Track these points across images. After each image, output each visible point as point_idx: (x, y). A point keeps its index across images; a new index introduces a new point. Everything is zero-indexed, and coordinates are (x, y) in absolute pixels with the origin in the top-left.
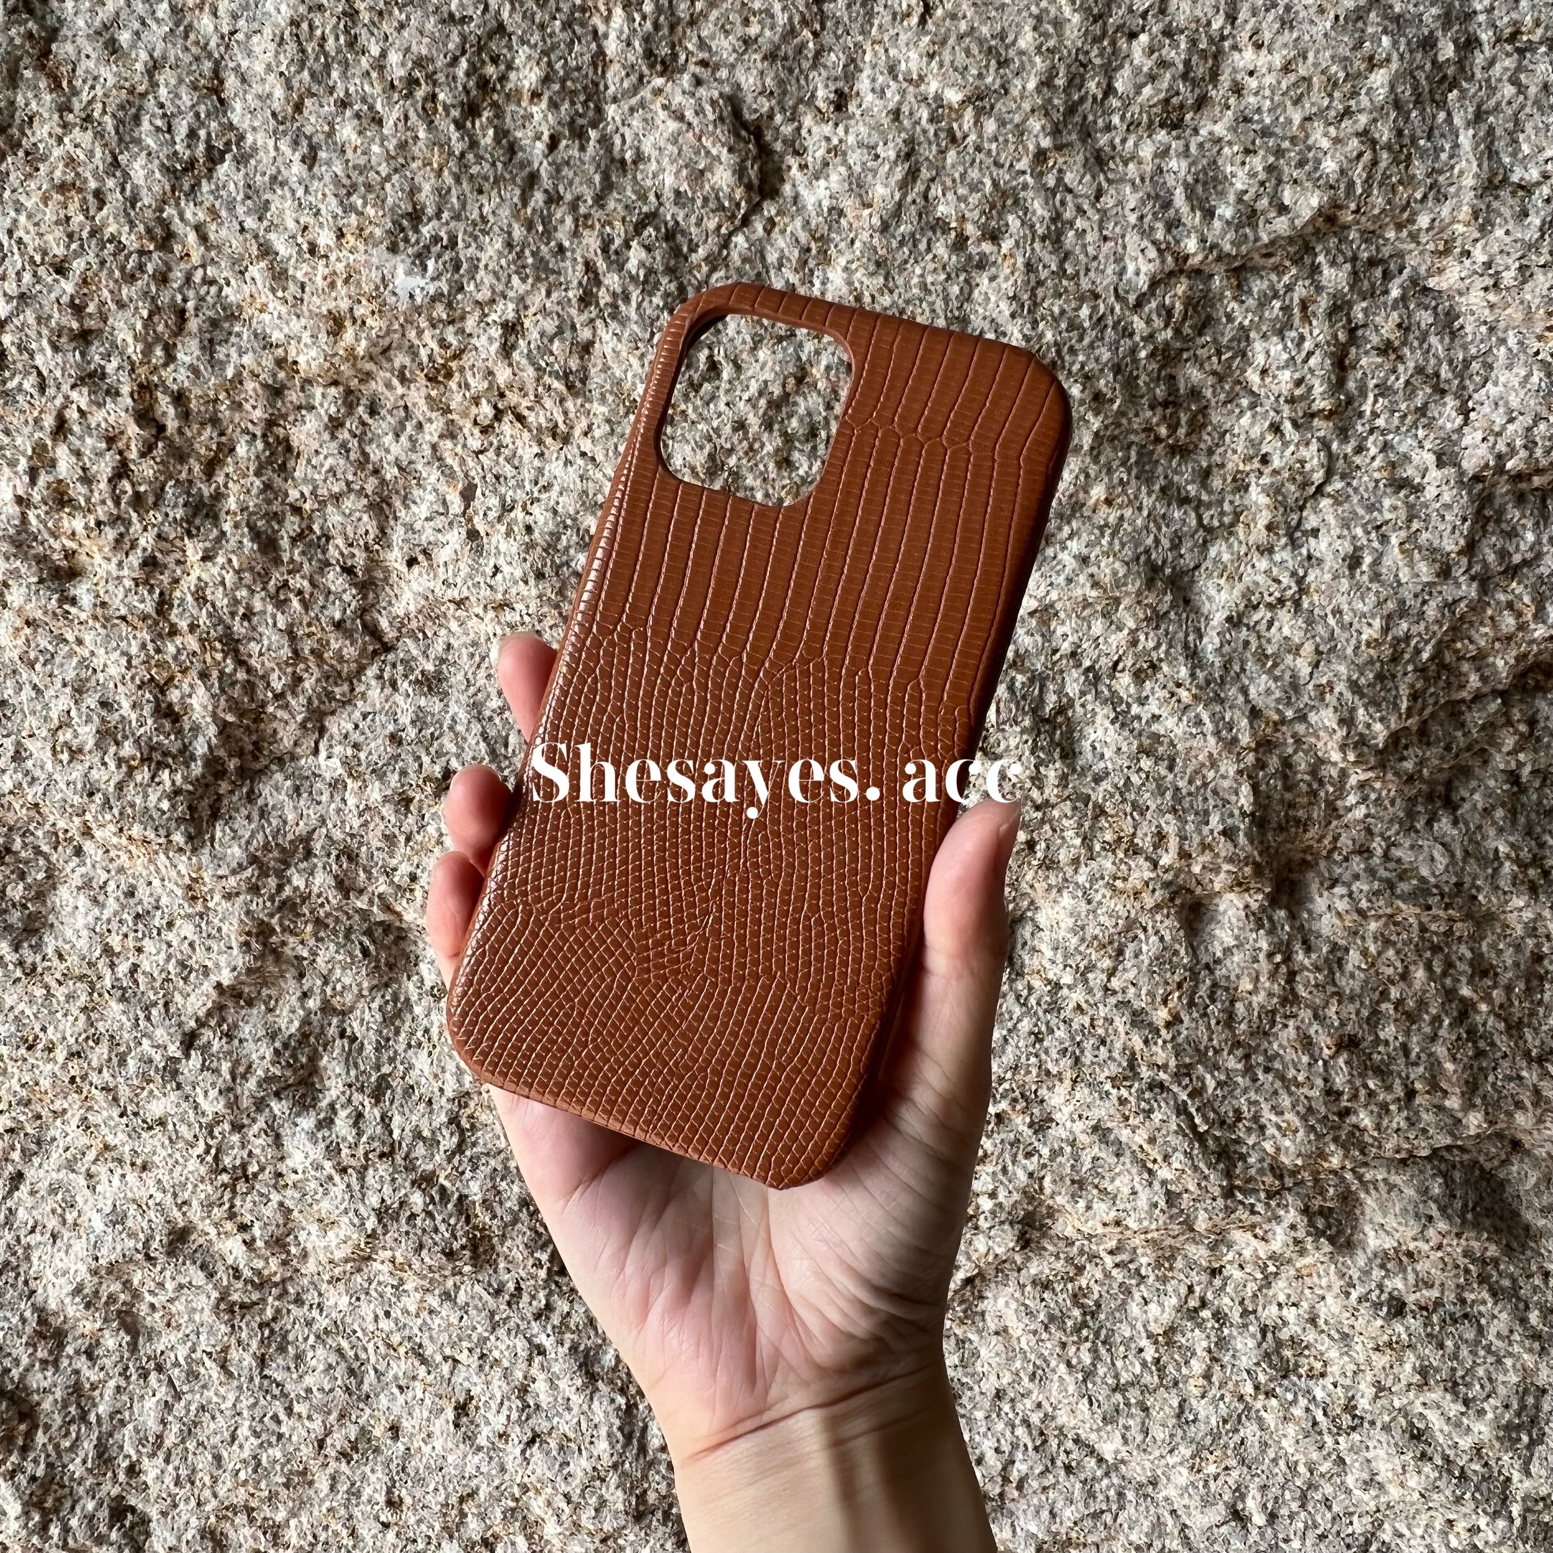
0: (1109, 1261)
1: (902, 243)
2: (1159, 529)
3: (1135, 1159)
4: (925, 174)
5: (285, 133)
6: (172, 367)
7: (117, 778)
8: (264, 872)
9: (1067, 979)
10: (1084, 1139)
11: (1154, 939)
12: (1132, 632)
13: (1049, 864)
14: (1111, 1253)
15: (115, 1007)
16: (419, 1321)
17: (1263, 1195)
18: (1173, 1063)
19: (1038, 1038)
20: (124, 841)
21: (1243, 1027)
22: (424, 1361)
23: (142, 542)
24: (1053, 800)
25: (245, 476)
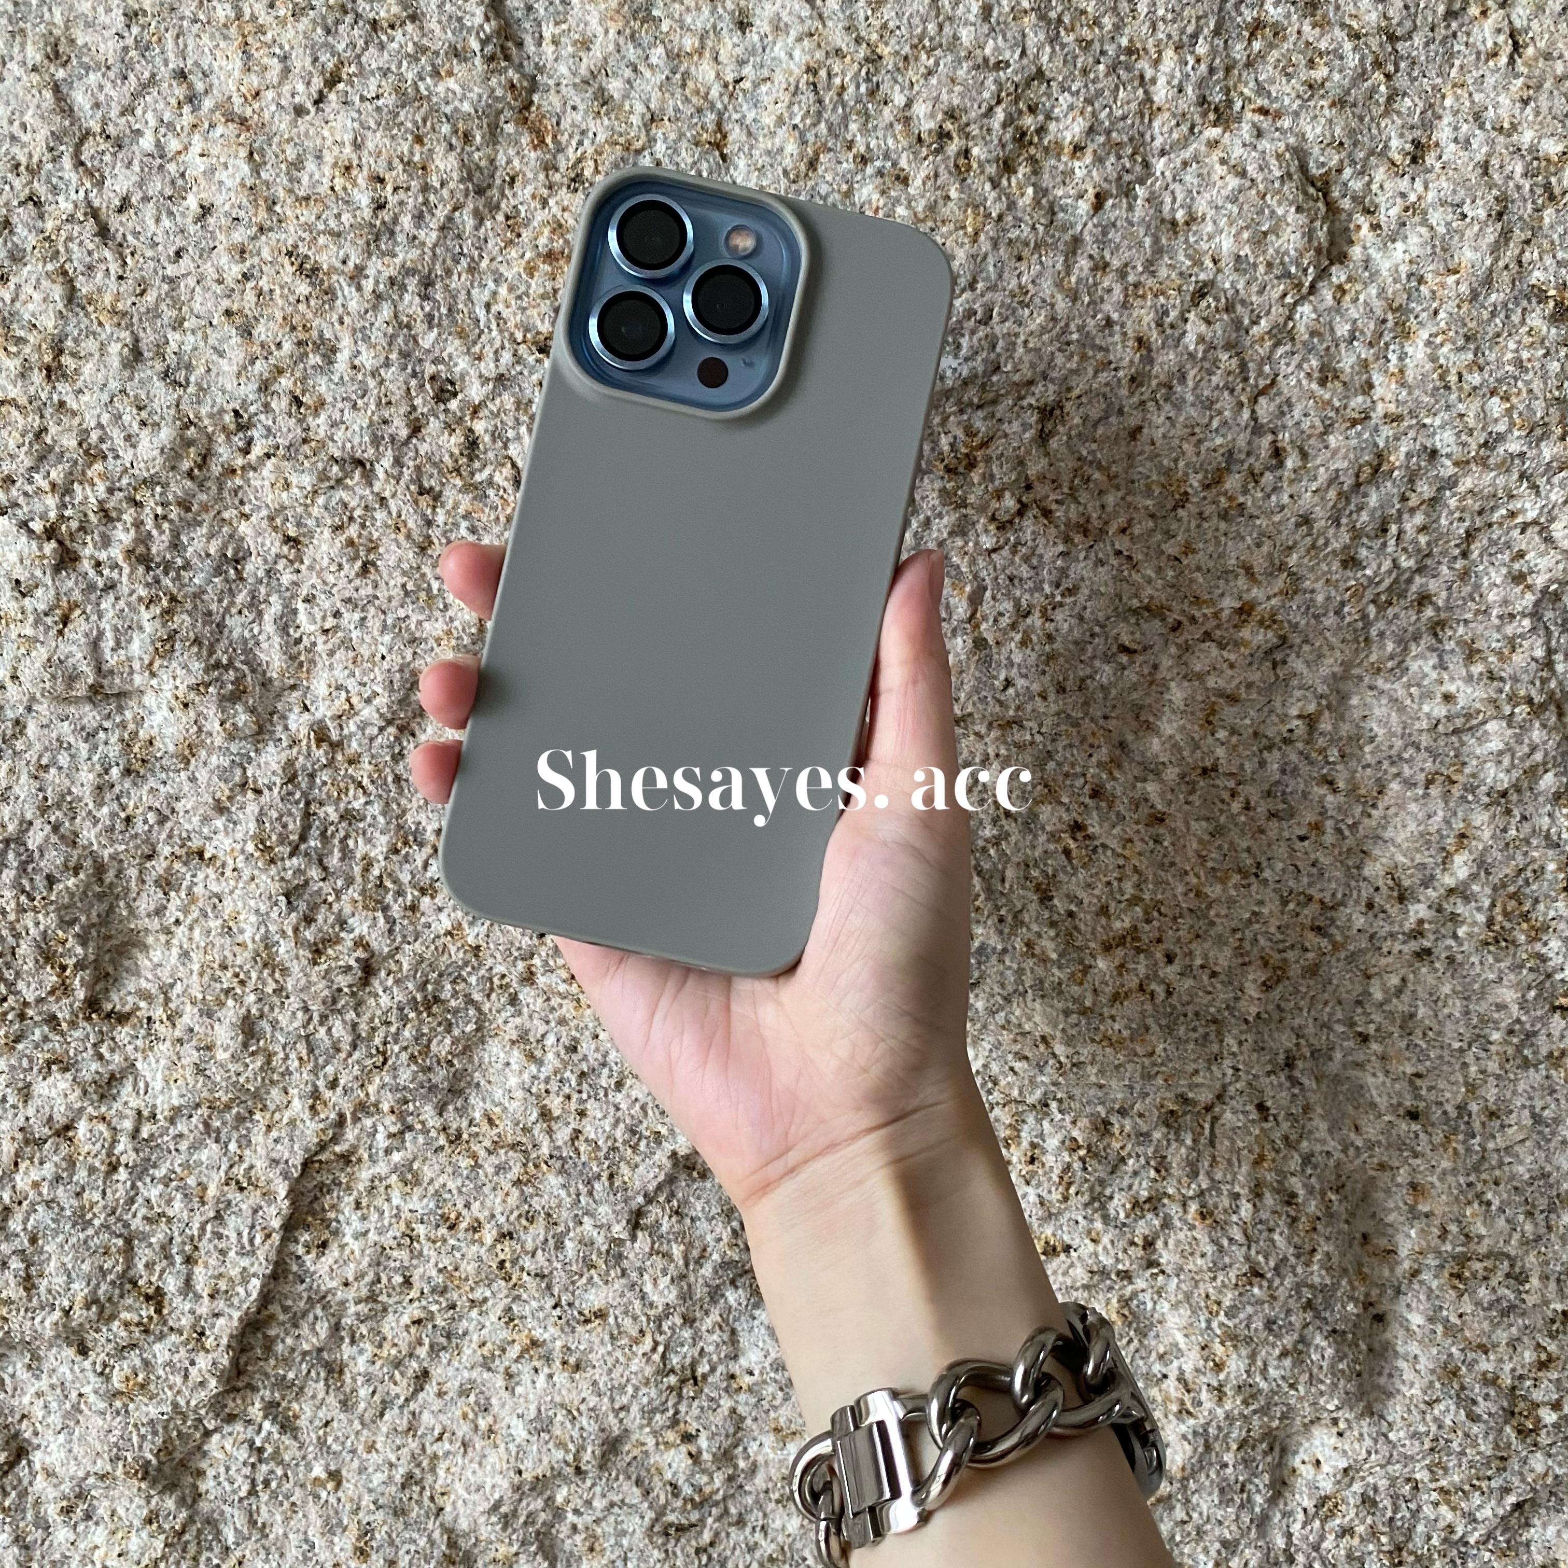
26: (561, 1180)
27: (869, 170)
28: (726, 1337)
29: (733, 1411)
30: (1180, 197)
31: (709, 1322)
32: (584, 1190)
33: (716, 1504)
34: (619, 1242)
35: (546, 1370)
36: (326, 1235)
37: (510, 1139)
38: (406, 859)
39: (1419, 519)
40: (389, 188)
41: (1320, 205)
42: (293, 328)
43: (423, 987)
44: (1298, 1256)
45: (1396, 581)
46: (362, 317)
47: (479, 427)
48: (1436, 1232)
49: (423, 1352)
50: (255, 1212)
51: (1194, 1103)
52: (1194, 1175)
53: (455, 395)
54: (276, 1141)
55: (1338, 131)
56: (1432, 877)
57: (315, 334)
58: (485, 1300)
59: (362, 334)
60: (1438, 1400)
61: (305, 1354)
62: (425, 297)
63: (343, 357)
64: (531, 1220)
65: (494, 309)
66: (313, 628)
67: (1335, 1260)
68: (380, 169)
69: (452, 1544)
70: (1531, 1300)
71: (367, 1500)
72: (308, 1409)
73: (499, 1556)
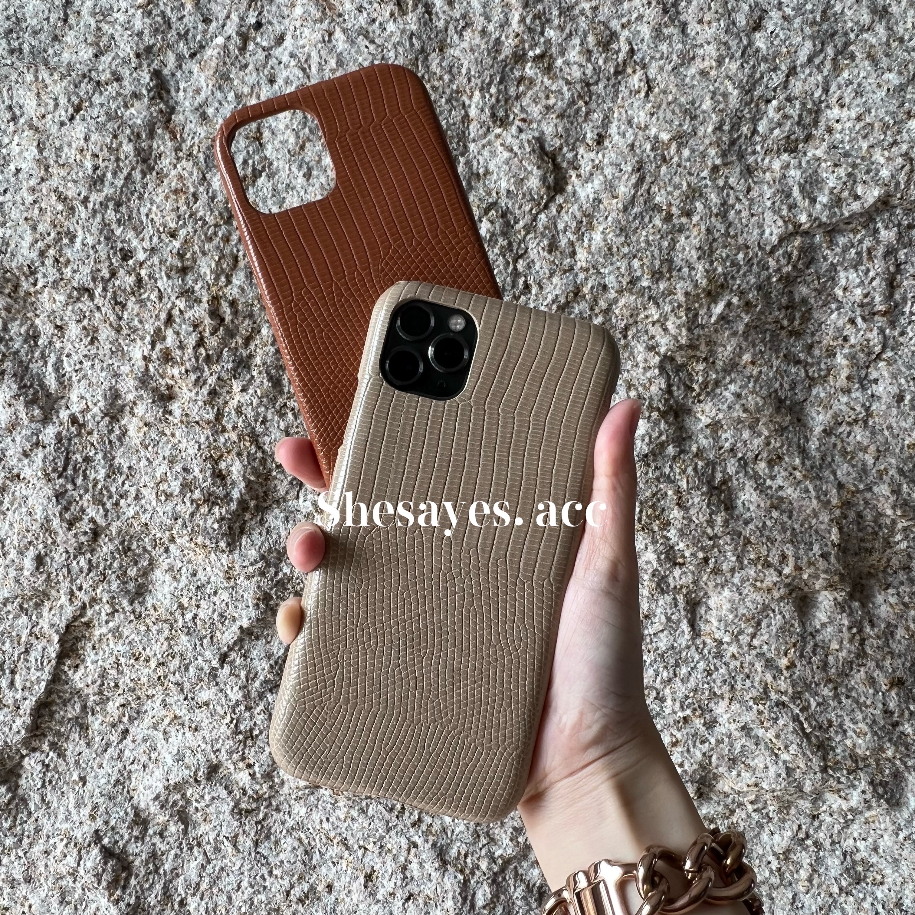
0: (750, 808)
1: (635, 218)
2: (783, 378)
3: (767, 748)
4: (648, 179)
5: (295, 161)
6: (229, 287)
7: (190, 510)
8: (268, 565)
9: (727, 639)
10: (736, 734)
11: (779, 617)
12: (767, 438)
13: (717, 571)
14: (752, 803)
15: (184, 638)
16: (346, 825)
17: (845, 772)
18: (790, 691)
19: (709, 673)
20: (193, 546)
21: (833, 670)
22: (348, 848)
23: (209, 381)
24: (720, 534)
25: (266, 346)
26: (187, 638)
30: (481, 162)
31: (258, 709)
32: (198, 643)
33: (265, 800)
34: (217, 669)
35: (182, 731)
36: (78, 662)
37: (164, 618)
38: (114, 481)
40: (101, 160)
41: (550, 165)
43: (122, 543)
46: (87, 221)
47: (143, 272)
49: (125, 719)
50: (44, 649)
53: (132, 257)
54: (54, 615)
55: (560, 129)
57: (65, 229)
58: (153, 695)
59: (87, 229)
61: (70, 719)
62: (117, 211)
63: (78, 240)
64: (173, 657)
65: (150, 217)
66: (70, 369)
68: (97, 151)
69: (137, 814)
70: (668, 711)
71: (97, 791)
72: (71, 747)
73: (160, 821)
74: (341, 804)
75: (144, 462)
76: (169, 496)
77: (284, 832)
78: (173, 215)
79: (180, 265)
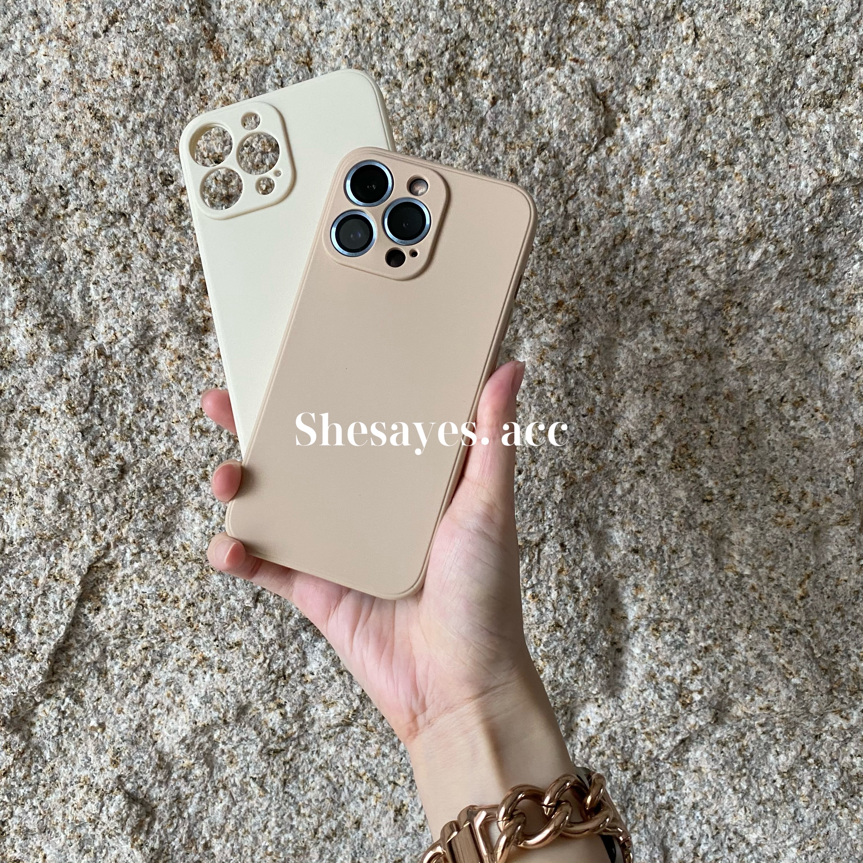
26: (219, 577)
27: (382, 80)
28: (300, 655)
29: (303, 692)
30: (534, 100)
31: (292, 648)
32: (231, 582)
33: (294, 739)
34: (248, 608)
35: (210, 672)
36: (99, 604)
37: (194, 557)
38: (143, 416)
39: (644, 263)
40: (141, 77)
41: (601, 107)
42: (91, 146)
43: (151, 480)
44: (578, 617)
45: (632, 293)
46: (126, 141)
47: (184, 199)
48: (646, 608)
49: (148, 663)
50: (63, 592)
51: (530, 542)
52: (530, 577)
53: (172, 182)
54: (75, 556)
55: (611, 72)
56: (646, 436)
57: (102, 149)
58: (180, 637)
59: (125, 150)
60: (645, 690)
61: (88, 664)
62: (158, 133)
63: (116, 162)
64: (204, 597)
66: (97, 298)
67: (597, 619)
68: (137, 67)
69: (161, 759)
70: (690, 641)
71: (118, 737)
72: (88, 692)
73: (185, 765)
74: (372, 741)
75: (176, 397)
76: (204, 432)
77: (313, 770)
78: (219, 140)
79: (224, 192)
